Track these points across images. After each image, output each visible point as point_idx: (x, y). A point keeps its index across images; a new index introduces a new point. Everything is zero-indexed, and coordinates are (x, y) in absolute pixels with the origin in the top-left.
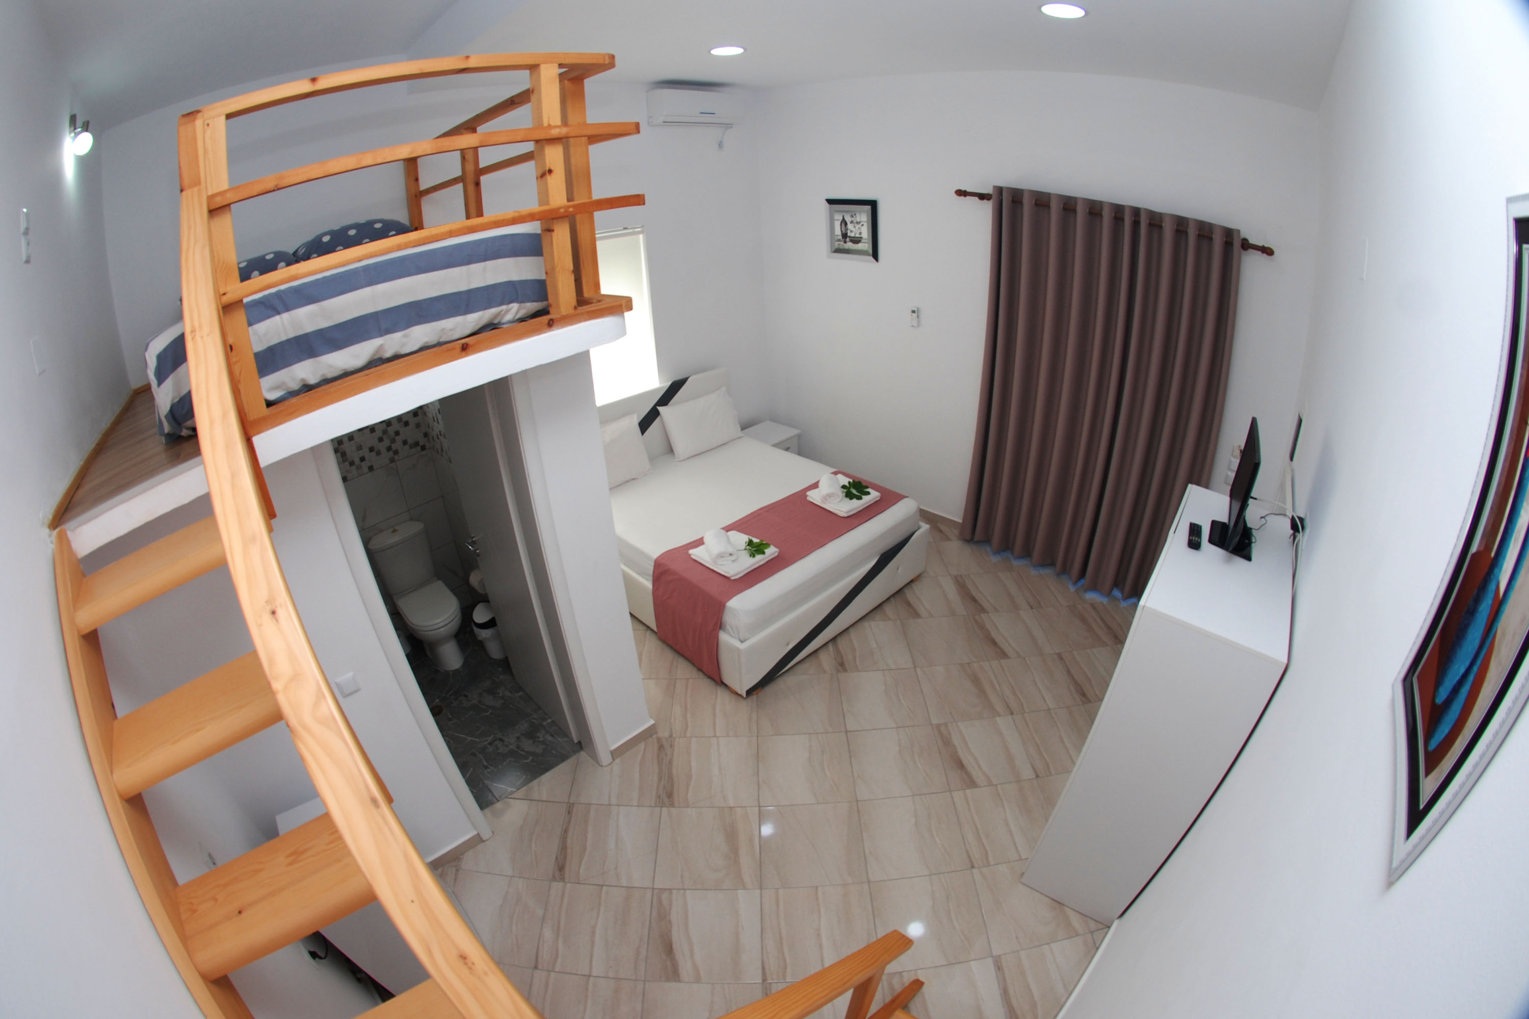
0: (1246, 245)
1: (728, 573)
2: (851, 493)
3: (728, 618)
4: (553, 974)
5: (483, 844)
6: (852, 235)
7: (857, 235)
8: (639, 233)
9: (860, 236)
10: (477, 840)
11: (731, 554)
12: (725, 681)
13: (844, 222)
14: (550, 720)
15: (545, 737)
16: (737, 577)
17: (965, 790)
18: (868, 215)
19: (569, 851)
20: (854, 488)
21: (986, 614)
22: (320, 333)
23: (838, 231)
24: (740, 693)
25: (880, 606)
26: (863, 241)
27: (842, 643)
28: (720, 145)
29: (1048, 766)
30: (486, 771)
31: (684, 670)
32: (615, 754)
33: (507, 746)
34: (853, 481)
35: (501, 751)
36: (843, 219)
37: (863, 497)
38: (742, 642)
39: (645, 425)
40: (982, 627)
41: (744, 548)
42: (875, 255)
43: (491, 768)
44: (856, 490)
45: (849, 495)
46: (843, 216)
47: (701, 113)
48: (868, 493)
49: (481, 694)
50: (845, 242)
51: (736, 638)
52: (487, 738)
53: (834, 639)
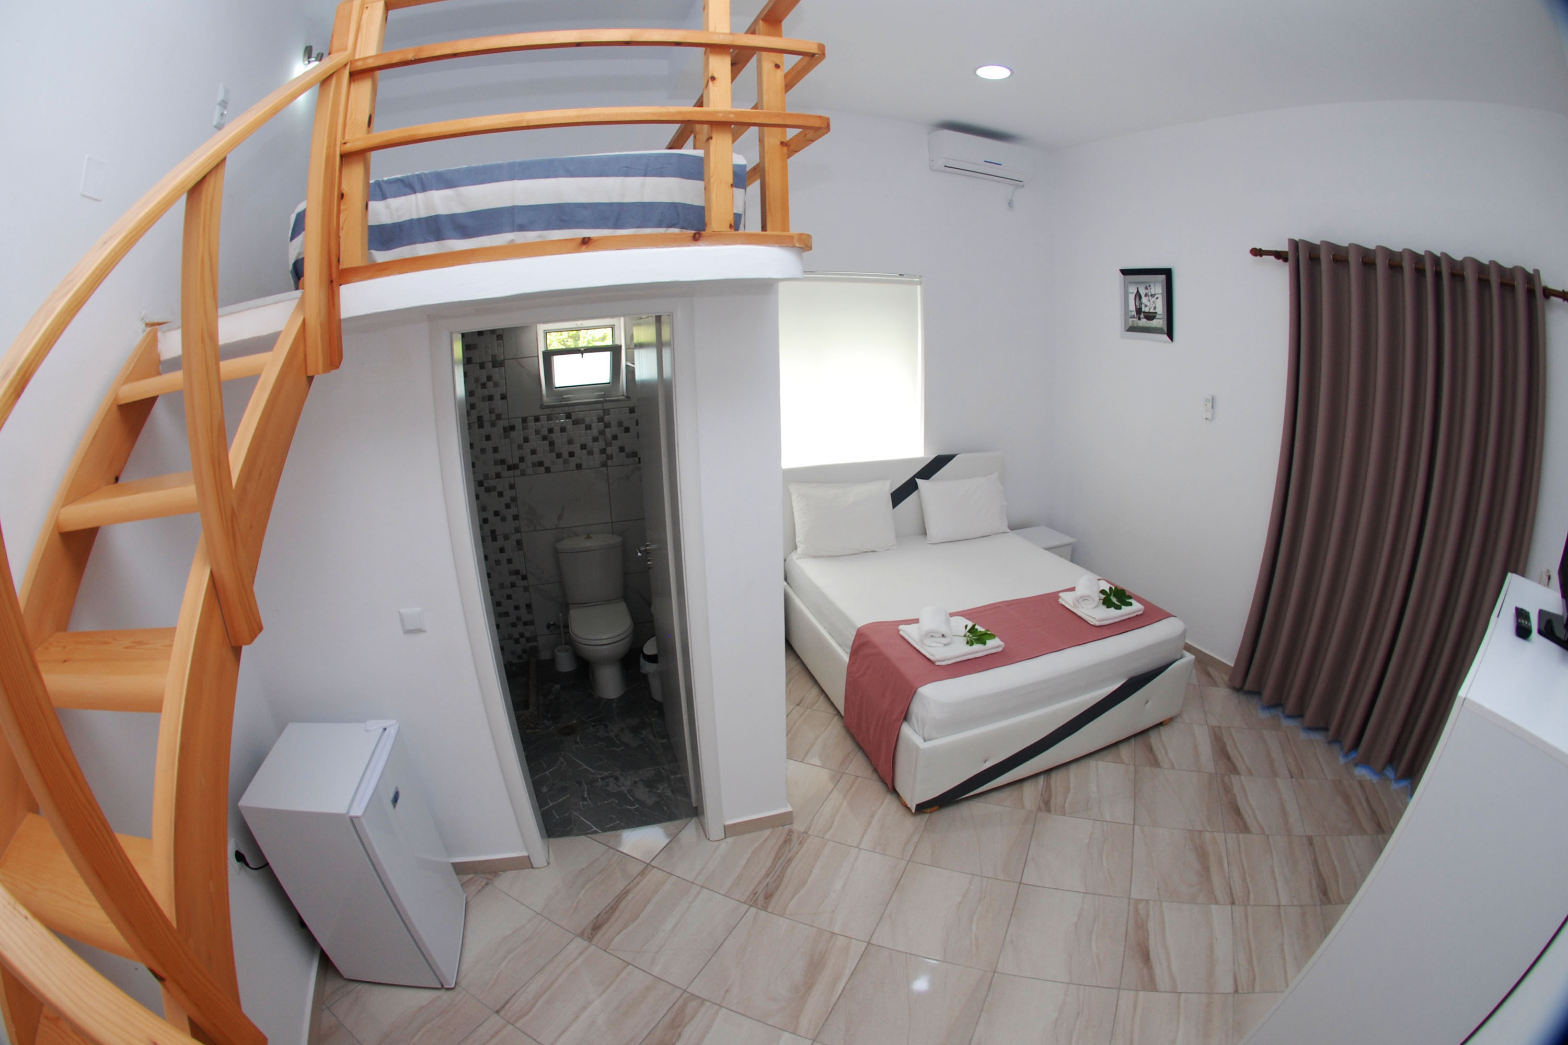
0: (1548, 293)
1: (933, 656)
2: (1111, 600)
3: (916, 708)
4: (510, 1027)
5: (531, 870)
6: (1147, 310)
7: (1152, 310)
8: (916, 283)
9: (1154, 311)
10: (524, 863)
11: (943, 636)
12: (898, 789)
13: (1138, 296)
14: (679, 776)
15: (664, 791)
16: (944, 663)
17: (1138, 991)
18: (1162, 286)
19: (617, 914)
20: (1114, 596)
21: (1238, 776)
22: (452, 218)
23: (1132, 307)
24: (909, 806)
25: (1116, 744)
26: (1157, 317)
27: (1056, 778)
28: (1010, 204)
29: (1254, 979)
30: (581, 803)
31: (858, 766)
32: (730, 831)
33: (619, 786)
34: (1116, 588)
35: (609, 789)
36: (1138, 291)
37: (1123, 607)
38: (925, 741)
39: (899, 496)
40: (1228, 789)
41: (963, 635)
42: (1170, 334)
43: (590, 802)
44: (1116, 598)
45: (1107, 603)
46: (1138, 288)
47: (985, 161)
48: (1130, 604)
49: (622, 729)
50: (1139, 319)
51: (919, 735)
52: (602, 772)
53: (1048, 772)
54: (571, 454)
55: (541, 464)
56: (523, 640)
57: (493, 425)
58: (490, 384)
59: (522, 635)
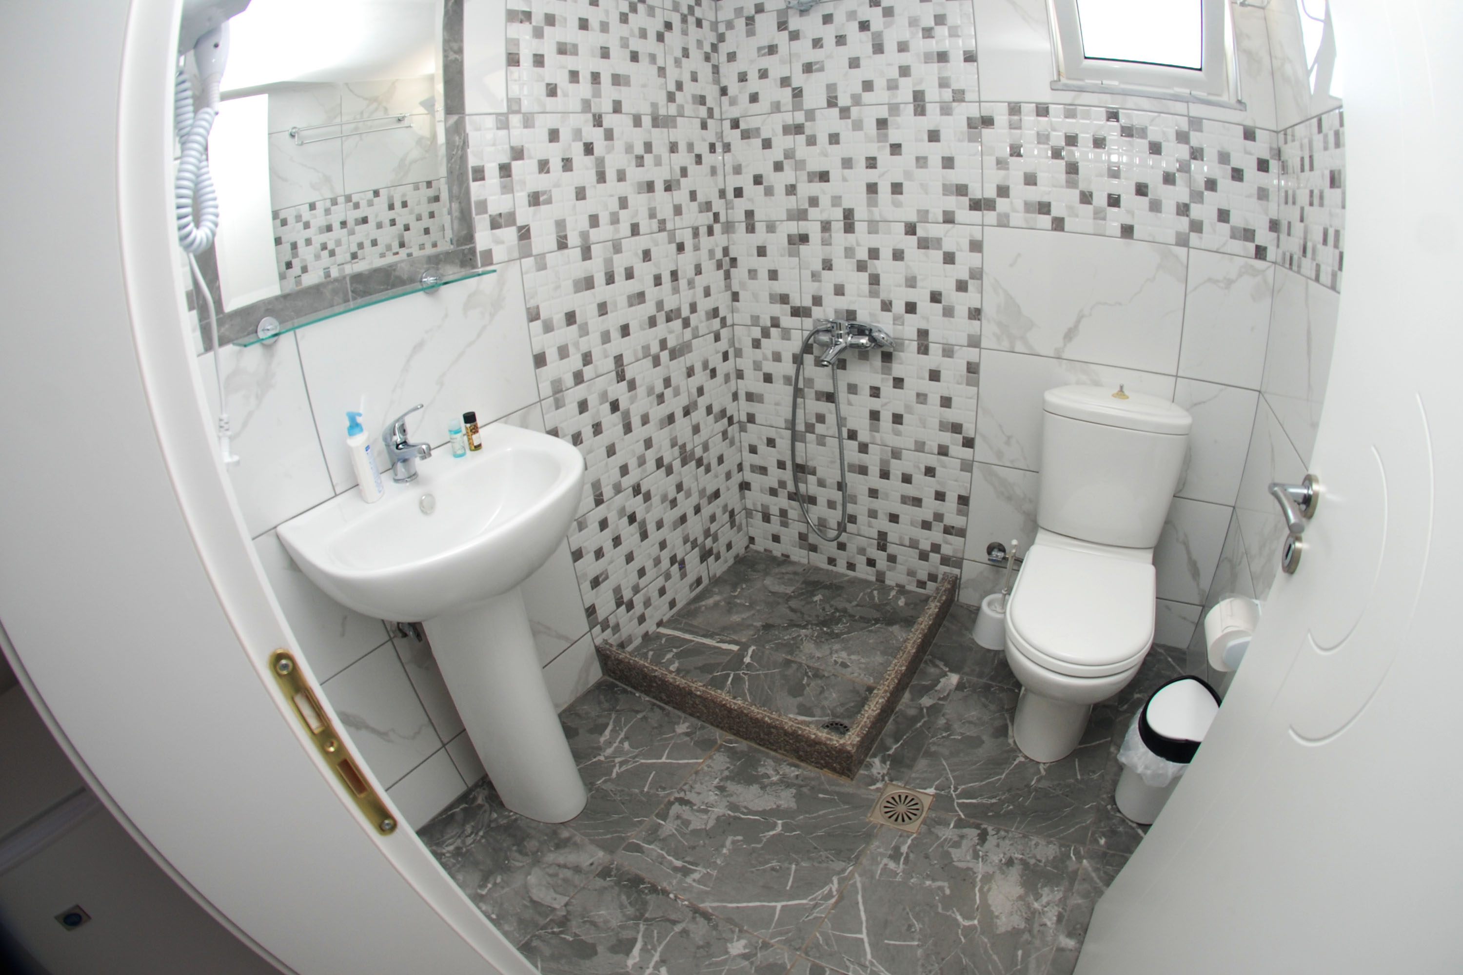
54: (1114, 201)
55: (1044, 208)
56: (935, 558)
57: (946, 110)
58: (941, 31)
59: (936, 548)
